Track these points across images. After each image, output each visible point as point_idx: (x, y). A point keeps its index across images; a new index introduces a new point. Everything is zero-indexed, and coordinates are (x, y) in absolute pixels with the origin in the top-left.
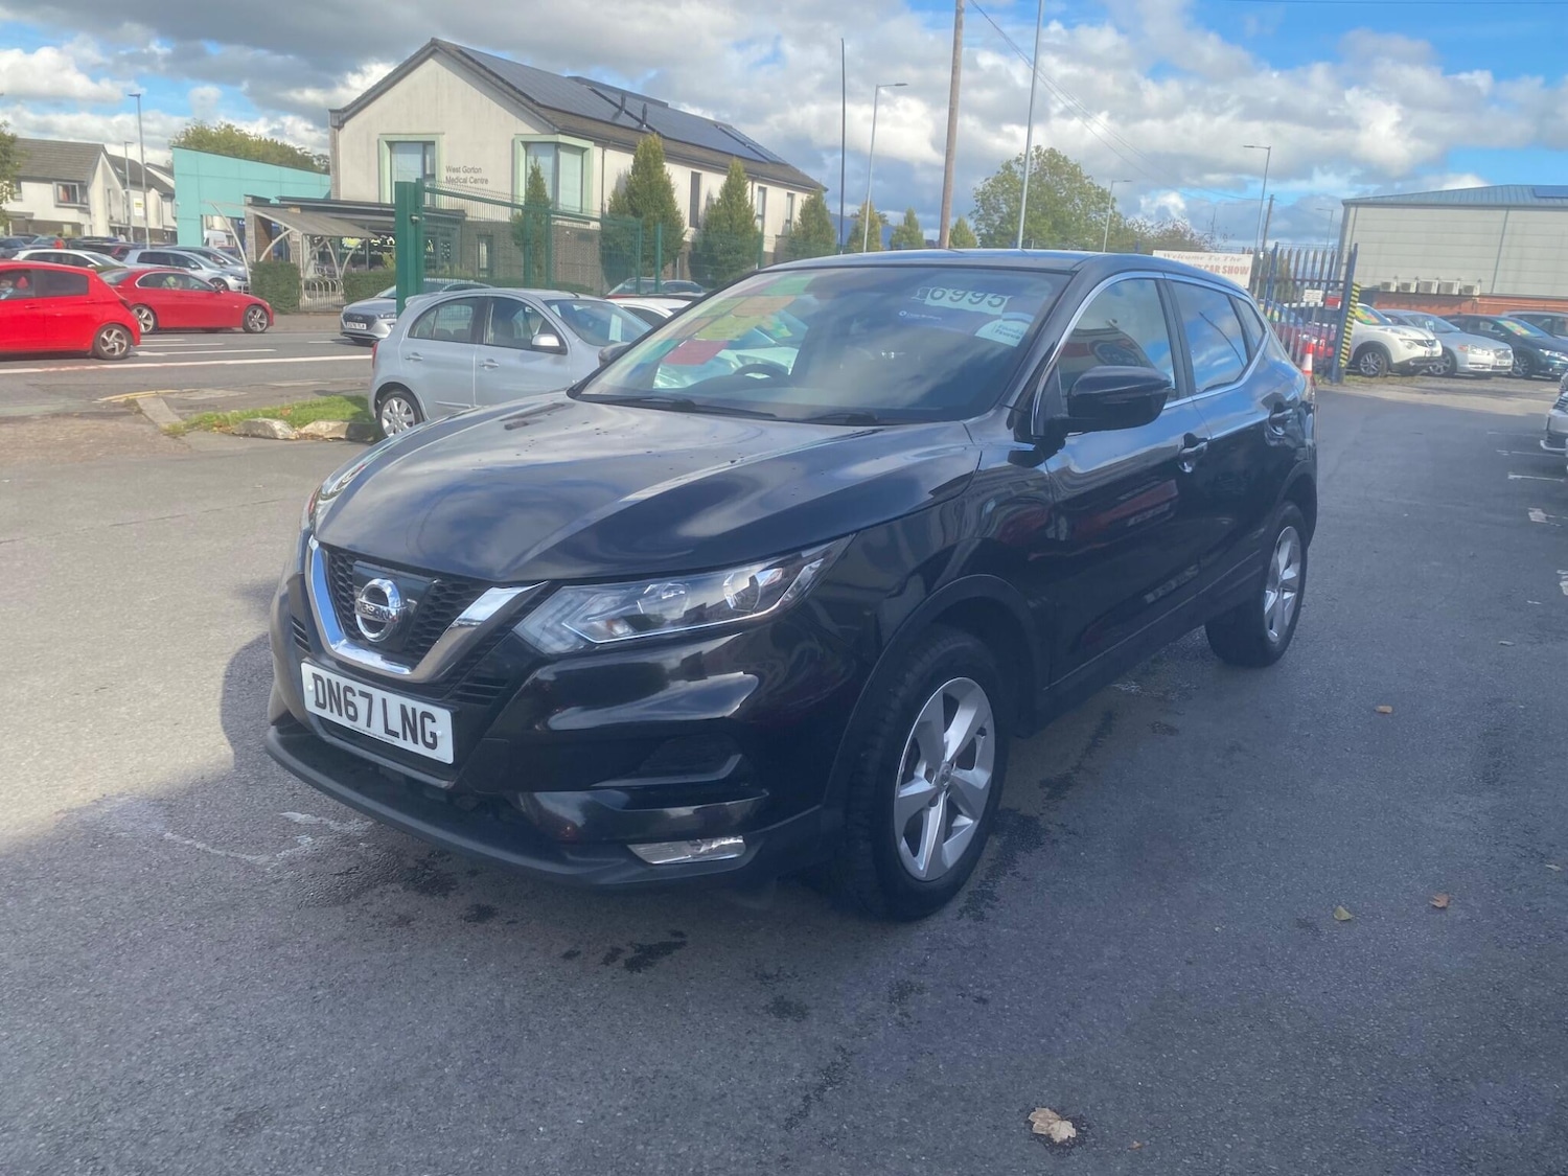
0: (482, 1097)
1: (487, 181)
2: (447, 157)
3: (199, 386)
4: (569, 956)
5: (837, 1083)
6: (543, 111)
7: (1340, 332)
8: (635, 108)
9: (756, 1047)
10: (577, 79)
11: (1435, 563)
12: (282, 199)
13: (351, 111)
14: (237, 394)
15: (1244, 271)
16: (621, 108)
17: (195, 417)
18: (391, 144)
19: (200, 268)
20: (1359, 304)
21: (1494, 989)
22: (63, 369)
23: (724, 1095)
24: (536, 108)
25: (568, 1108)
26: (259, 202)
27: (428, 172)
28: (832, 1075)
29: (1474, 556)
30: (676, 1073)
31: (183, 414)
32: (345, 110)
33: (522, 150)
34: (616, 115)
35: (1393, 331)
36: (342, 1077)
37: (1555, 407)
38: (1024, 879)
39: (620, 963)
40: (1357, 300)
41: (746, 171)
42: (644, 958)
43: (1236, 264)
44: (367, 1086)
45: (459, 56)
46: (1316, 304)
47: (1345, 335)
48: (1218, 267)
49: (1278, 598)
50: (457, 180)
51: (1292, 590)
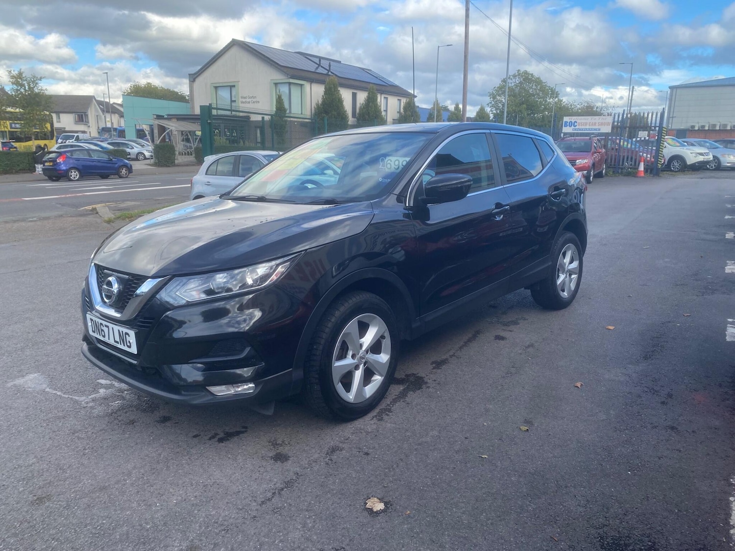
0: (138, 492)
1: (259, 102)
2: (242, 92)
3: (124, 201)
4: (195, 436)
5: (289, 487)
6: (282, 69)
7: (658, 151)
8: (324, 63)
9: (261, 473)
10: (299, 53)
11: (666, 260)
12: (168, 115)
13: (198, 74)
14: (140, 203)
15: (608, 124)
16: (319, 65)
17: (118, 214)
18: (216, 88)
20: (666, 137)
21: (604, 449)
22: (67, 196)
23: (239, 492)
24: (279, 67)
25: (172, 496)
26: (159, 117)
27: (233, 99)
28: (288, 484)
30: (222, 483)
31: (115, 213)
32: (195, 74)
33: (274, 87)
34: (317, 68)
35: (687, 149)
36: (84, 484)
38: (408, 403)
39: (216, 439)
40: (665, 135)
41: (377, 90)
42: (227, 437)
43: (603, 121)
44: (94, 487)
45: (245, 46)
46: (645, 138)
47: (660, 152)
48: (595, 123)
49: (566, 277)
50: (246, 102)
51: (576, 274)
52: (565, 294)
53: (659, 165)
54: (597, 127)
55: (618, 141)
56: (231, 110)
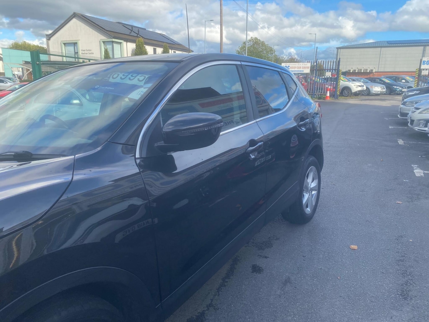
1: (93, 53)
2: (81, 47)
6: (107, 32)
7: (337, 84)
8: (136, 30)
10: (119, 23)
13: (51, 35)
15: (308, 68)
16: (132, 31)
18: (65, 44)
19: (7, 83)
20: (341, 76)
24: (105, 31)
26: (27, 63)
27: (76, 52)
29: (383, 161)
32: (50, 34)
33: (103, 44)
34: (130, 33)
35: (352, 83)
37: (402, 104)
40: (341, 74)
41: (169, 47)
43: (305, 66)
45: (82, 17)
46: (329, 76)
47: (338, 85)
48: (301, 67)
49: (309, 195)
50: (85, 53)
51: (315, 190)
52: (308, 210)
53: (338, 92)
54: (301, 69)
55: (314, 79)
56: (75, 58)
